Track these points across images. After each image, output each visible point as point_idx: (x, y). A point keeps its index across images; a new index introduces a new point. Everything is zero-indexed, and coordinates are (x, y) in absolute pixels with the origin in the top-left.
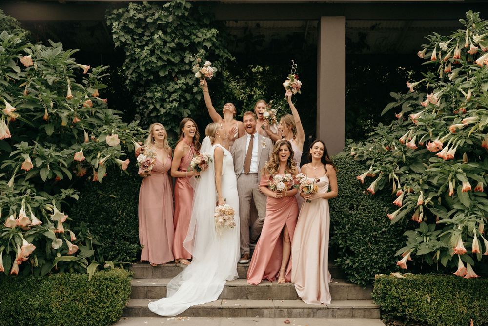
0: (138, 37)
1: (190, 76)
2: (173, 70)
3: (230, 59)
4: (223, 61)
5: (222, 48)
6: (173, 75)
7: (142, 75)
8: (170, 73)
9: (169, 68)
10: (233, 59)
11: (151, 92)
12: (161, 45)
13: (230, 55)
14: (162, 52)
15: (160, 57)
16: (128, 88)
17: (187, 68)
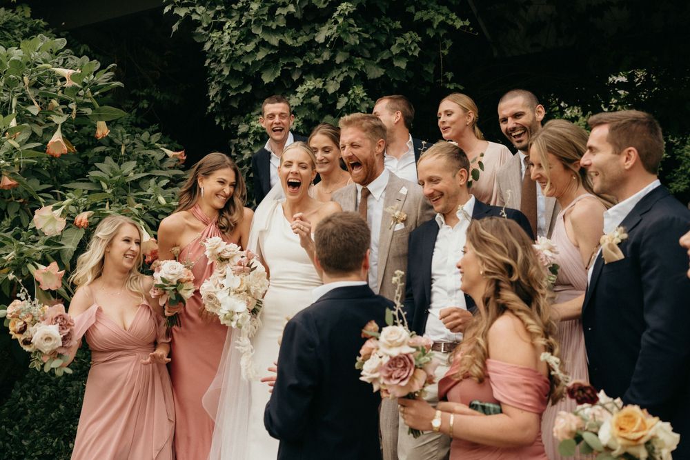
0: (223, 7)
1: (334, 74)
2: (294, 65)
3: (453, 27)
4: (437, 34)
5: (436, 6)
6: (295, 78)
7: (229, 87)
8: (286, 74)
9: (282, 62)
10: (459, 24)
11: (247, 122)
12: (263, 15)
13: (454, 17)
14: (267, 30)
15: (263, 39)
16: (218, 121)
17: (326, 55)
